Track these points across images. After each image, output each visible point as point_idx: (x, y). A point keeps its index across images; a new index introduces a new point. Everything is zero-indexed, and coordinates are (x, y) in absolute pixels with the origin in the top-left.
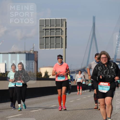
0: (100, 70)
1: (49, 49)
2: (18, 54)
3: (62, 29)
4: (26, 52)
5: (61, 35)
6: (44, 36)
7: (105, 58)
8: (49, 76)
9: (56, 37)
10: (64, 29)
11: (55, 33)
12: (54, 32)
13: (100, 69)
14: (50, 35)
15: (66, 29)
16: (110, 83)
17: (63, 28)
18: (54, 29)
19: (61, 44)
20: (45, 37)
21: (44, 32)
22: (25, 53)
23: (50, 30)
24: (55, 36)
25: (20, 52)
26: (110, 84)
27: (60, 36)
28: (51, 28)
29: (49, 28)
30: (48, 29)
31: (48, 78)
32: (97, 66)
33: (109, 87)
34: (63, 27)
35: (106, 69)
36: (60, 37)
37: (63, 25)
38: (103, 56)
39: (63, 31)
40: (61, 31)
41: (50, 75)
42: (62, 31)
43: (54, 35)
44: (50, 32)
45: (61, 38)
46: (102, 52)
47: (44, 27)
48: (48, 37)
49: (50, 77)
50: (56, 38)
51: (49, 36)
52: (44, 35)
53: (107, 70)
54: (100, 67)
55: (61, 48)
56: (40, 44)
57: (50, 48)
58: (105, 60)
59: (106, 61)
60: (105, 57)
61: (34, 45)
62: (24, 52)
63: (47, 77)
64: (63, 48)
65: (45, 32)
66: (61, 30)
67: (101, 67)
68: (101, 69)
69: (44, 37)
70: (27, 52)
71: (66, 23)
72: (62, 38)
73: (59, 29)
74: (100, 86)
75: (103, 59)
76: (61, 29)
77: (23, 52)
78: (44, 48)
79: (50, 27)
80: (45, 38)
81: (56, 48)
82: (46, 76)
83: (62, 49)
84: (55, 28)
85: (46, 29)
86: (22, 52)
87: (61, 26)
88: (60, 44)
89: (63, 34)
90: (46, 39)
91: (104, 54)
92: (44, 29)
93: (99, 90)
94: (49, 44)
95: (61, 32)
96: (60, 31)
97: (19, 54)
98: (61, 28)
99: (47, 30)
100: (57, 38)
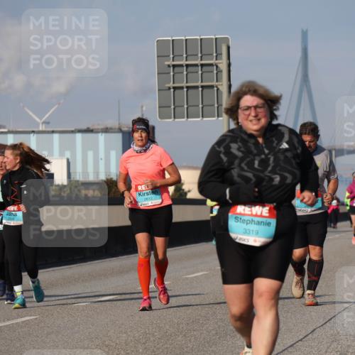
0: (239, 154)
1: (186, 119)
2: (100, 134)
3: (219, 65)
4: (123, 129)
5: (217, 81)
6: (171, 85)
7: (256, 107)
8: (186, 194)
9: (202, 87)
10: (223, 66)
11: (200, 75)
12: (197, 72)
13: (239, 149)
14: (187, 82)
15: (229, 65)
16: (275, 208)
17: (220, 61)
18: (196, 65)
19: (216, 105)
20: (175, 88)
21: (169, 73)
22: (120, 130)
23: (185, 68)
24: (199, 84)
25: (107, 128)
26: (275, 212)
27: (214, 83)
28: (187, 63)
29: (184, 62)
30: (182, 66)
31: (184, 198)
32: (227, 141)
33: (273, 222)
34: (221, 59)
35: (264, 153)
36: (212, 87)
37: (221, 54)
38: (248, 100)
39: (221, 71)
40: (215, 72)
41: (189, 191)
42: (219, 71)
43: (197, 82)
44: (187, 75)
45: (215, 89)
46: (242, 86)
47: (168, 61)
48: (182, 88)
49: (189, 196)
50: (202, 91)
51: (184, 84)
52: (169, 83)
53: (266, 155)
54: (236, 142)
55: (218, 116)
56: (159, 107)
57: (188, 117)
58: (256, 116)
59: (259, 120)
60: (255, 104)
61: (144, 108)
62: (117, 127)
63: (181, 195)
64: (222, 117)
65: (172, 74)
66: (215, 67)
67: (240, 144)
68: (242, 149)
69: (169, 88)
70: (125, 129)
71: (228, 48)
72: (218, 89)
73: (211, 65)
74: (236, 218)
75: (247, 112)
76: (217, 67)
77: (115, 129)
78: (170, 118)
79: (186, 60)
80: (172, 90)
81: (203, 117)
82: (178, 193)
83: (220, 119)
84: (198, 62)
85: (174, 66)
86: (111, 129)
87: (216, 56)
88: (213, 105)
89: (222, 78)
90: (177, 91)
91: (252, 95)
92: (169, 66)
93: (233, 235)
94: (183, 106)
95: (217, 73)
96: (212, 72)
97: (103, 134)
98: (217, 62)
99: (177, 69)
100: (205, 91)
